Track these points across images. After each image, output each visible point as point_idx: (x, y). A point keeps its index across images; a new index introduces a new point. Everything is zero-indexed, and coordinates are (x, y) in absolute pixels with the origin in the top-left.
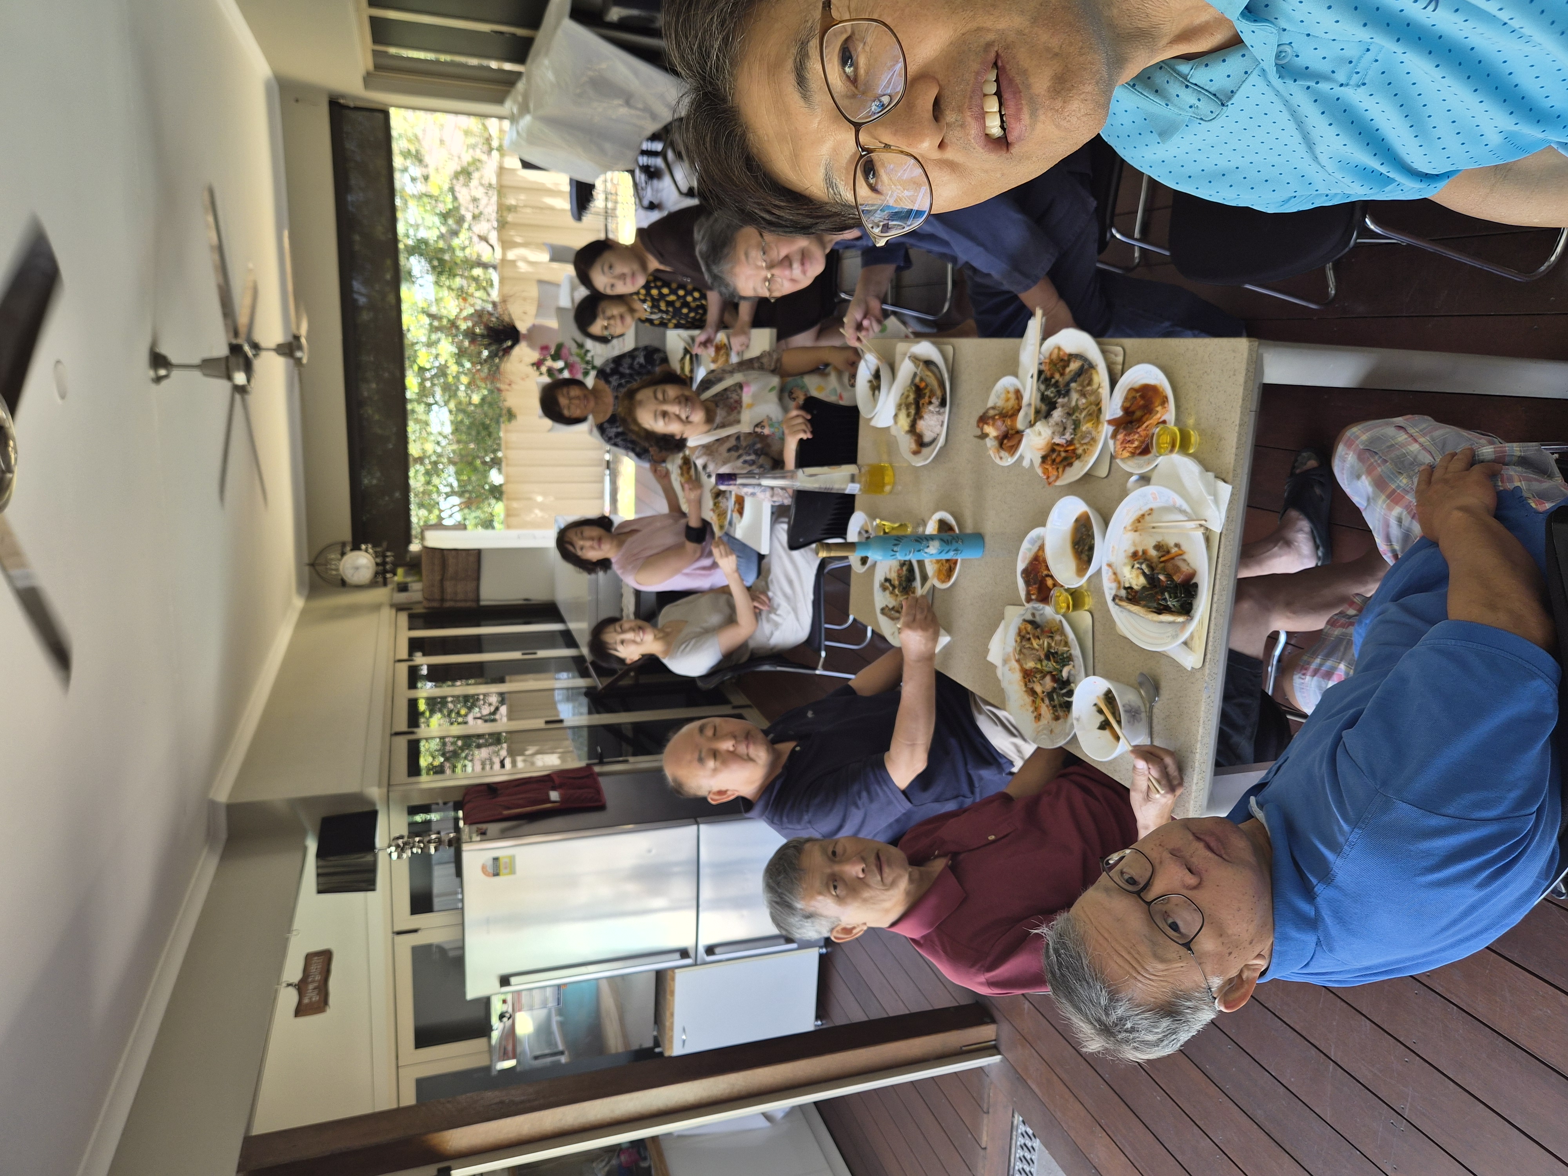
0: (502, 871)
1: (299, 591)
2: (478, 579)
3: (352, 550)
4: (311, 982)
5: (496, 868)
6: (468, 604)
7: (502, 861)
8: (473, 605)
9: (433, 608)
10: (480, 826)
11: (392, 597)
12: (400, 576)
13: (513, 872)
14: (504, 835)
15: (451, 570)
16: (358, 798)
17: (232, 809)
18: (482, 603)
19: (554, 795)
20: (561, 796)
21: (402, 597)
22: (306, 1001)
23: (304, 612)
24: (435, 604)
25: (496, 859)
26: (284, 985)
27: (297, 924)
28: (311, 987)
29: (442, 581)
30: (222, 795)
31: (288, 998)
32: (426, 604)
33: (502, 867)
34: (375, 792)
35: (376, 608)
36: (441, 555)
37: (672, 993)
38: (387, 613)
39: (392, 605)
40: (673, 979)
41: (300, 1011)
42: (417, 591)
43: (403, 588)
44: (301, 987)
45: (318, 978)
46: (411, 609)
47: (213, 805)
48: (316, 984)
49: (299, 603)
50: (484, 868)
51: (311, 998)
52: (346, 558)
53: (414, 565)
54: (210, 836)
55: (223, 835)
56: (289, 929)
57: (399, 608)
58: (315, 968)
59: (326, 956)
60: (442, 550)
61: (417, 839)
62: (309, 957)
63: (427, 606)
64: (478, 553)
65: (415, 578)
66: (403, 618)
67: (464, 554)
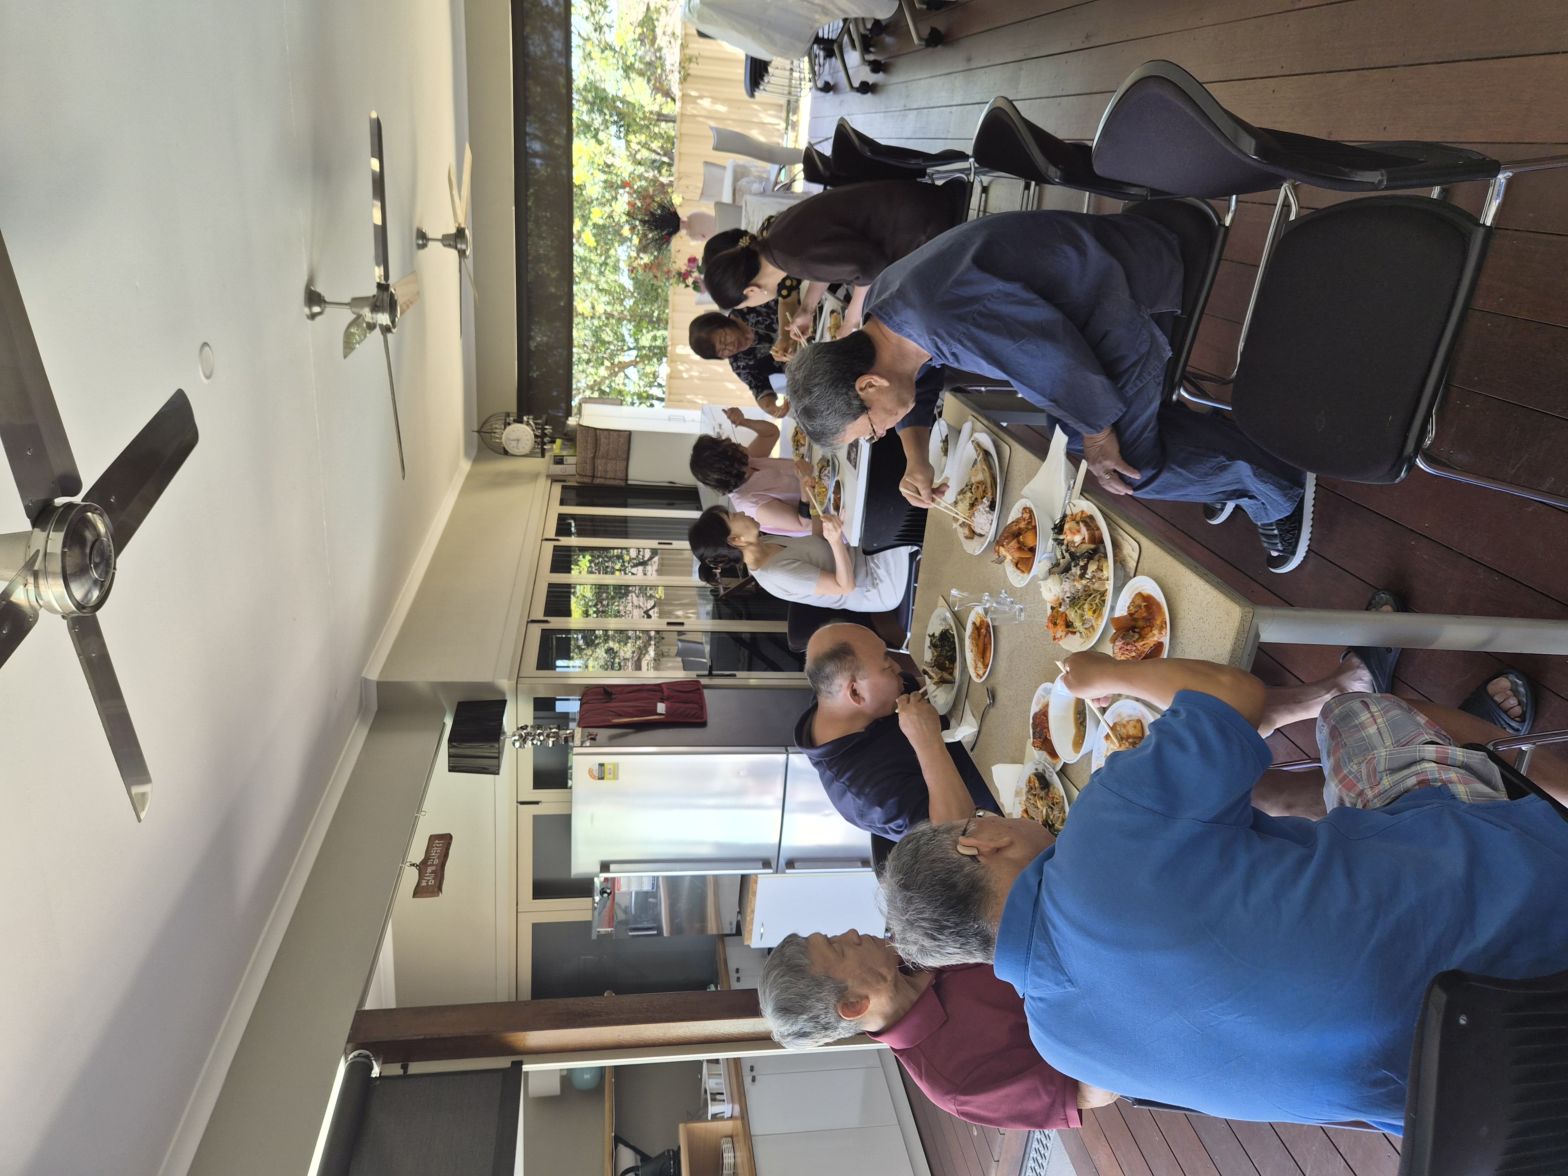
0: (607, 776)
1: (467, 454)
2: (628, 459)
3: (515, 421)
4: (431, 865)
5: (601, 773)
6: (616, 483)
7: (607, 767)
8: (622, 483)
9: (584, 483)
10: (591, 730)
11: (549, 468)
12: (557, 448)
13: (616, 777)
14: (612, 741)
15: (602, 449)
16: (490, 687)
17: (381, 686)
18: (630, 482)
19: (661, 708)
20: (667, 708)
21: (558, 469)
22: (424, 884)
23: (470, 476)
24: (587, 480)
25: (601, 765)
26: (408, 864)
27: (426, 806)
28: (429, 870)
29: (594, 458)
30: (374, 674)
31: (410, 877)
32: (578, 478)
33: (607, 772)
34: (505, 684)
35: (535, 476)
36: (595, 433)
37: (754, 894)
38: (543, 484)
39: (548, 476)
40: (756, 882)
41: (418, 892)
42: (571, 465)
43: (559, 461)
44: (422, 867)
45: (436, 862)
46: (565, 481)
47: (366, 681)
48: (434, 868)
49: (466, 466)
50: (590, 772)
51: (427, 883)
52: (509, 428)
53: (570, 437)
54: (362, 708)
55: (374, 707)
56: (419, 809)
57: (555, 479)
58: (436, 852)
59: (447, 839)
60: (596, 429)
61: (539, 731)
62: (433, 838)
63: (579, 480)
64: (628, 436)
65: (571, 452)
66: (557, 489)
67: (615, 434)
